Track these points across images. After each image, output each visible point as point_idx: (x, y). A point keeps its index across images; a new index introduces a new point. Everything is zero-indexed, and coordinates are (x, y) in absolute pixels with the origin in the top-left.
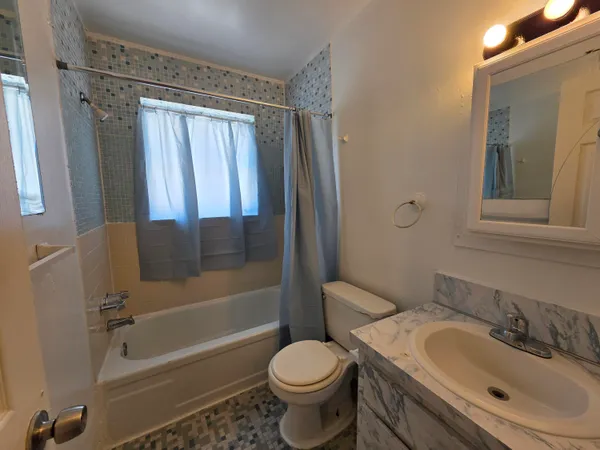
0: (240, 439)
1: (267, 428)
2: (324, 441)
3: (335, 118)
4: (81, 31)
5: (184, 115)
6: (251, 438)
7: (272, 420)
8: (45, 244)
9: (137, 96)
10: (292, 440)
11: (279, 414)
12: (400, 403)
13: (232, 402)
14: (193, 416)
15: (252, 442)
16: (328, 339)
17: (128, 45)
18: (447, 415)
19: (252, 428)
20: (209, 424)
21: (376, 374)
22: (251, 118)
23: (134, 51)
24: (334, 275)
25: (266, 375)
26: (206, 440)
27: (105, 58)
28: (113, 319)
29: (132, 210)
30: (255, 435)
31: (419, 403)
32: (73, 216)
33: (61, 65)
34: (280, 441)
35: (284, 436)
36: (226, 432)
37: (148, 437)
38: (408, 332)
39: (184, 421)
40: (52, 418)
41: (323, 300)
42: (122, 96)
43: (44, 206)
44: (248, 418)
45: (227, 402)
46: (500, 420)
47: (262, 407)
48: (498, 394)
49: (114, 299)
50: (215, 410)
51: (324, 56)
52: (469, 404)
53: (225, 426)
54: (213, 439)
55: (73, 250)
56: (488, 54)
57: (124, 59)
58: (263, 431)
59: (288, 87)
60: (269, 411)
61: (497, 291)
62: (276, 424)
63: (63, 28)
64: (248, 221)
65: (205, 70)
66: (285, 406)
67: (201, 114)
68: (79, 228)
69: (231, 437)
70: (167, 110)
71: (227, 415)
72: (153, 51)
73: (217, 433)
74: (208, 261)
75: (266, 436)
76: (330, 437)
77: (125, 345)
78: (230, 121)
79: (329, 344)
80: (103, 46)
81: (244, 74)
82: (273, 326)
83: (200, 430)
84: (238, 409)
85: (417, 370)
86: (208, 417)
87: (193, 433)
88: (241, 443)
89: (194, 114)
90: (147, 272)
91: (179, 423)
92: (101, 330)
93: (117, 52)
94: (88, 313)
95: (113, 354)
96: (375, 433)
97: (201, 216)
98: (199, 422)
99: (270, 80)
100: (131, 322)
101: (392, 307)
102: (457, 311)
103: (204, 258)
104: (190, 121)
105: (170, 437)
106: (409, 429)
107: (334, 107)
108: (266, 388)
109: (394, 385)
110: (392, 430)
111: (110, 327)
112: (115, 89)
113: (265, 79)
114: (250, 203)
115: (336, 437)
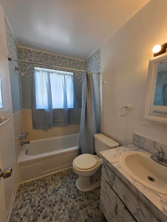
0: (62, 185)
1: (72, 183)
2: (91, 189)
3: (101, 75)
4: (16, 46)
5: (49, 73)
6: (66, 186)
7: (74, 180)
8: (3, 118)
9: (33, 67)
10: (80, 188)
11: (76, 178)
12: (114, 178)
13: (61, 173)
14: (47, 176)
15: (66, 187)
16: (95, 154)
17: (31, 49)
18: (128, 184)
19: (66, 182)
20: (52, 179)
21: (107, 168)
22: (72, 74)
23: (33, 51)
24: (99, 131)
25: (72, 165)
26: (51, 184)
27: (24, 54)
28: (23, 141)
29: (31, 105)
30: (67, 185)
31: (120, 179)
32: (11, 108)
33: (10, 59)
34: (76, 188)
35: (77, 186)
36: (58, 182)
37: (32, 181)
38: (120, 154)
39: (44, 177)
40: (2, 171)
41: (94, 140)
42: (29, 67)
43: (3, 105)
44: (65, 179)
45: (59, 172)
46: (145, 187)
47: (70, 175)
48: (151, 179)
49: (24, 135)
50: (55, 175)
51: (98, 52)
52: (136, 181)
53: (58, 180)
54: (53, 184)
55: (11, 120)
56: (155, 55)
57: (30, 54)
58: (70, 184)
59: (86, 63)
60: (73, 177)
61: (155, 142)
62: (75, 182)
63: (10, 46)
64: (70, 110)
65: (57, 57)
66: (78, 176)
67: (55, 72)
68: (13, 111)
69: (59, 185)
70: (43, 71)
71: (58, 177)
72: (39, 51)
73: (55, 183)
74: (55, 123)
75: (71, 186)
76: (93, 188)
77: (27, 151)
78: (64, 75)
79: (95, 156)
80: (23, 50)
81: (70, 58)
82: (76, 148)
83: (49, 181)
84: (62, 175)
85: (120, 167)
86: (52, 177)
87: (47, 182)
88: (63, 187)
89: (52, 73)
90: (35, 126)
91: (42, 178)
92: (19, 145)
93: (28, 52)
94: (16, 139)
95: (23, 153)
96: (106, 188)
97: (53, 108)
98: (49, 178)
99: (79, 60)
100: (29, 143)
101: (118, 144)
102: (141, 148)
103: (53, 122)
104: (51, 75)
105: (39, 182)
106: (116, 187)
107: (101, 71)
108: (72, 169)
109: (112, 172)
110: (112, 188)
111: (22, 144)
112: (26, 64)
113: (78, 60)
114: (70, 104)
115: (95, 189)
